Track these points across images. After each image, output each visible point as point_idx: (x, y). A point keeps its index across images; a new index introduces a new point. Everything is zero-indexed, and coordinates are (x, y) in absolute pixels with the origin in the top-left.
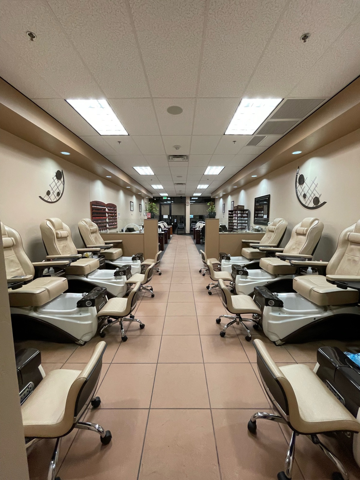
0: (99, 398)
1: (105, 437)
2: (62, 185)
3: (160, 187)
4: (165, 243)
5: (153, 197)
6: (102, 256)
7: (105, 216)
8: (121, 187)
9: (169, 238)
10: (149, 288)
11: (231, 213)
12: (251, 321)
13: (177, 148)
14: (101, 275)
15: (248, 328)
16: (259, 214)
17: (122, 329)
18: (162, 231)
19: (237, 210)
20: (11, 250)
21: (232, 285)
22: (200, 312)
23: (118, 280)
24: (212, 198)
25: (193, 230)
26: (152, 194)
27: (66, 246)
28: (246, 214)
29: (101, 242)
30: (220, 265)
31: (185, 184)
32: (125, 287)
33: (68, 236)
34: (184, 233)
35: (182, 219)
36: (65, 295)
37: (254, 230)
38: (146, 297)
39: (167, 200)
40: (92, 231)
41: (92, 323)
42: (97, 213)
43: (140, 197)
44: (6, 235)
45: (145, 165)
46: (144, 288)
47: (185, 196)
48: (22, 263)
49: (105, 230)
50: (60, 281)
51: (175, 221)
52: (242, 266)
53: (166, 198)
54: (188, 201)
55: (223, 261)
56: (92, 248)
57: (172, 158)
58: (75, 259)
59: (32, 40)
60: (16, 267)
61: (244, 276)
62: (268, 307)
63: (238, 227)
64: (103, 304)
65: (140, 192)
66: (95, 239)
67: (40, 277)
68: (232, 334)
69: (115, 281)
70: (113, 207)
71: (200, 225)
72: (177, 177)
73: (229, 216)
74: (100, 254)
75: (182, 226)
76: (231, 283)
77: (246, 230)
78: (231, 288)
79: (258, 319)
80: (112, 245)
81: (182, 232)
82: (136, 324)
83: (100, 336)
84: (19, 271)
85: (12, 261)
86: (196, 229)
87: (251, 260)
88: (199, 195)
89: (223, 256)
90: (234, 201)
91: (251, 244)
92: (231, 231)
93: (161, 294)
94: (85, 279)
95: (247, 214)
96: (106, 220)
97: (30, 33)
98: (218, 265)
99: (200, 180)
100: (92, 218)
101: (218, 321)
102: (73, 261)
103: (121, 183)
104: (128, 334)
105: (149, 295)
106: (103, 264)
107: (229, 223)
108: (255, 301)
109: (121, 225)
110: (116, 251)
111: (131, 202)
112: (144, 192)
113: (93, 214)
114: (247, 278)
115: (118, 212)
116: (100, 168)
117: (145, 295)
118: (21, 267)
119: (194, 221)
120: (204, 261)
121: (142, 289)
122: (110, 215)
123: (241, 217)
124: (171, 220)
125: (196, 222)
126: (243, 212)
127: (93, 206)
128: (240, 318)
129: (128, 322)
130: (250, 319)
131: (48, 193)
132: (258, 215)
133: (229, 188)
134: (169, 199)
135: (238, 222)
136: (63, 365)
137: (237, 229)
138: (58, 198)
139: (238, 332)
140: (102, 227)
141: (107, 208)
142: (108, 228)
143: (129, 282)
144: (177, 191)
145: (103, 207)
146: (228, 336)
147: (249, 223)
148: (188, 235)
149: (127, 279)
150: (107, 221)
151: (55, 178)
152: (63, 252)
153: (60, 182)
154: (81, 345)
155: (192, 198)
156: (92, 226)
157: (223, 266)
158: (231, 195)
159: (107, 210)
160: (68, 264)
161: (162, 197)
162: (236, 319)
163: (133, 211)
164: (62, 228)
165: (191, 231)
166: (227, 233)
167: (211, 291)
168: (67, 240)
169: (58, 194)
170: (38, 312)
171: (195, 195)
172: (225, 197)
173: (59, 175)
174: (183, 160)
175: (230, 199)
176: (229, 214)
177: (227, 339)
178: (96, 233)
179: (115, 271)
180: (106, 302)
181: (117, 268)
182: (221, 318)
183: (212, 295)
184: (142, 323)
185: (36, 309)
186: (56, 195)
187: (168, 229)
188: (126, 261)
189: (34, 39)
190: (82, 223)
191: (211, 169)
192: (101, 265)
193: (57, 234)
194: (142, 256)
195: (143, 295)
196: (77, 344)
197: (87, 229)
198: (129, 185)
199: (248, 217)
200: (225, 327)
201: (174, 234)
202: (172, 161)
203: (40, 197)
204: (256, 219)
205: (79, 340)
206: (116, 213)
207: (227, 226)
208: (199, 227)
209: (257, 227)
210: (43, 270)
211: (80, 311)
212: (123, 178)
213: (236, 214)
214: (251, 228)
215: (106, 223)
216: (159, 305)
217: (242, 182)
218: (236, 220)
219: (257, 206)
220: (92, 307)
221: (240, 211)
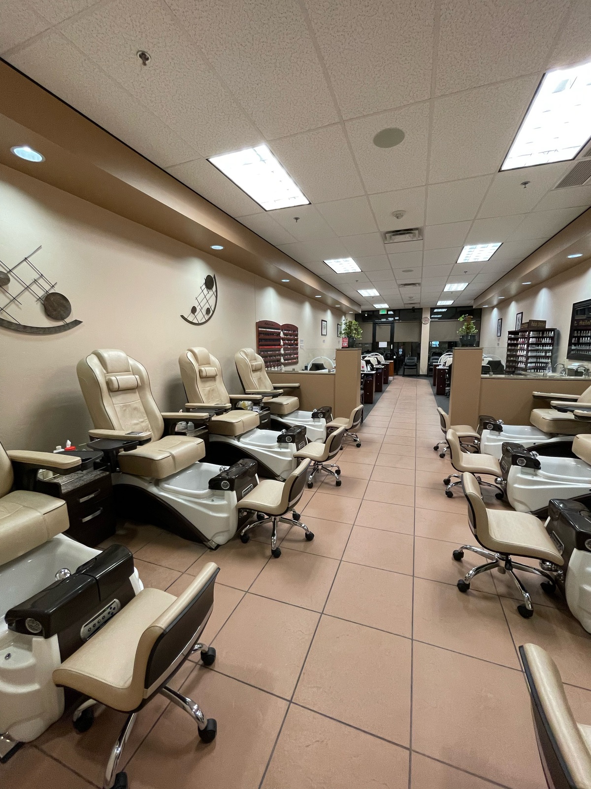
0: (214, 650)
1: (204, 730)
2: (214, 297)
3: (373, 292)
4: (376, 391)
5: (362, 311)
6: (266, 407)
7: (279, 345)
8: (307, 297)
9: (387, 382)
10: (334, 470)
11: (513, 336)
12: (537, 572)
13: (398, 215)
14: (262, 438)
15: (526, 589)
16: (582, 337)
17: (273, 535)
18: (372, 369)
19: (527, 329)
20: (135, 393)
21: (501, 484)
22: (422, 530)
23: (283, 450)
24: (474, 309)
25: (432, 369)
26: (359, 305)
27: (213, 390)
28: (549, 337)
29: (268, 386)
30: (479, 440)
31: (419, 284)
32: (293, 461)
33: (216, 375)
34: (415, 374)
35: (415, 349)
36: (201, 466)
37: (567, 371)
38: (327, 483)
39: (386, 316)
40: (254, 369)
41: (228, 518)
42: (266, 340)
43: (338, 312)
44: (130, 372)
45: (344, 256)
46: (324, 468)
47: (421, 307)
48: (149, 413)
49: (278, 366)
50: (193, 443)
51: (401, 353)
52: (526, 447)
53: (385, 312)
54: (426, 315)
55: (486, 433)
56: (253, 394)
57: (391, 237)
58: (220, 411)
59: (145, 64)
60: (140, 418)
61: (531, 470)
62: (583, 552)
63: (529, 365)
64: (250, 489)
65: (340, 303)
66: (258, 380)
67: (171, 434)
68: (486, 589)
69: (278, 450)
70: (291, 330)
71: (446, 360)
72: (403, 271)
73: (509, 342)
74: (263, 405)
75: (412, 361)
76: (499, 479)
77: (547, 371)
78: (496, 489)
79: (555, 573)
80: (281, 391)
81: (412, 372)
82: (299, 531)
83: (241, 539)
84: (144, 424)
85: (135, 409)
86: (437, 368)
87: (552, 435)
88: (449, 303)
89: (488, 423)
90: (522, 313)
91: (554, 403)
92: (513, 373)
93: (354, 482)
94: (235, 442)
95: (552, 338)
96: (280, 350)
97: (141, 53)
98: (476, 439)
99: (449, 275)
100: (259, 348)
101: (458, 556)
102: (218, 414)
103: (308, 291)
104: (285, 547)
105: (332, 481)
106: (266, 421)
107: (508, 356)
108: (549, 530)
109: (305, 358)
110: (288, 401)
111: (322, 320)
112: (345, 302)
113: (259, 342)
114: (536, 475)
115: (300, 337)
116: (273, 268)
117: (326, 481)
118: (147, 418)
119: (438, 352)
120: (444, 429)
121: (321, 469)
122: (287, 342)
123: (537, 344)
124: (392, 351)
125: (440, 354)
126: (543, 334)
127: (260, 329)
128: (508, 562)
129: (286, 526)
130: (535, 569)
131: (194, 310)
132: (579, 340)
133: (513, 287)
134: (391, 313)
135: (530, 354)
136: (182, 575)
137: (525, 370)
138: (207, 317)
139: (502, 589)
140: (271, 361)
141: (282, 332)
142: (283, 364)
143: (301, 455)
144: (407, 297)
145: (276, 331)
146: (475, 592)
147: (557, 357)
148: (423, 377)
149: (298, 450)
150: (282, 352)
151: (204, 286)
152: (208, 398)
153: (211, 293)
154: (211, 549)
155: (436, 310)
156: (255, 359)
157: (484, 443)
158: (517, 301)
159: (282, 335)
160: (207, 419)
161: (378, 311)
162: (497, 561)
163: (325, 335)
164: (208, 363)
165: (429, 370)
166: (503, 376)
167: (452, 490)
168: (215, 380)
169: (208, 311)
170: (159, 488)
171: (440, 303)
172: (503, 305)
173: (209, 283)
174: (412, 238)
175: (513, 309)
176: (509, 339)
177: (471, 599)
178: (261, 372)
179: (280, 433)
180: (255, 485)
181: (284, 430)
182: (464, 551)
183: (454, 498)
184: (310, 530)
185: (157, 482)
186: (204, 313)
187: (383, 367)
188: (302, 419)
189: (147, 62)
190: (241, 355)
191: (472, 250)
192: (263, 422)
193: (200, 371)
194: (328, 411)
195: (323, 479)
196: (206, 546)
197: (247, 365)
198: (318, 292)
199: (555, 344)
200: (471, 572)
201: (397, 375)
202: (391, 241)
203: (182, 316)
204: (573, 347)
205: (209, 540)
206: (297, 340)
207: (504, 363)
208: (445, 363)
209: (575, 365)
210: (175, 424)
211: (213, 495)
212: (309, 282)
213: (525, 338)
214: (560, 368)
215: (280, 355)
216: (347, 502)
217: (545, 272)
218: (524, 350)
219: (578, 321)
220: (230, 492)
221: (535, 333)
